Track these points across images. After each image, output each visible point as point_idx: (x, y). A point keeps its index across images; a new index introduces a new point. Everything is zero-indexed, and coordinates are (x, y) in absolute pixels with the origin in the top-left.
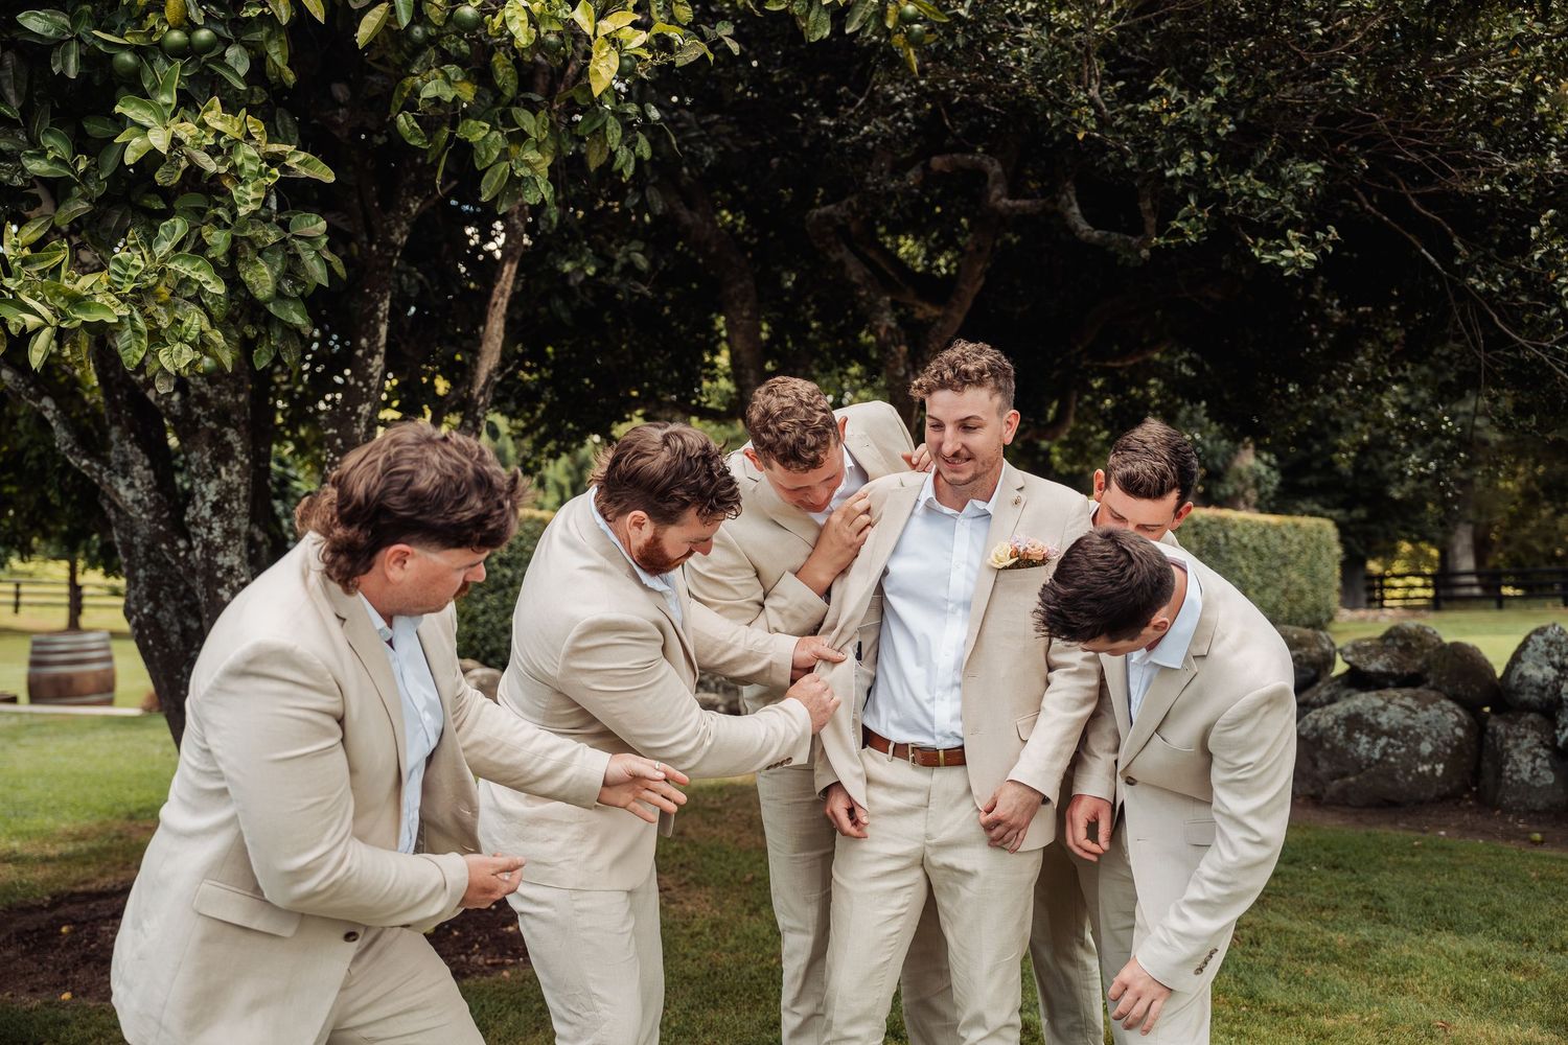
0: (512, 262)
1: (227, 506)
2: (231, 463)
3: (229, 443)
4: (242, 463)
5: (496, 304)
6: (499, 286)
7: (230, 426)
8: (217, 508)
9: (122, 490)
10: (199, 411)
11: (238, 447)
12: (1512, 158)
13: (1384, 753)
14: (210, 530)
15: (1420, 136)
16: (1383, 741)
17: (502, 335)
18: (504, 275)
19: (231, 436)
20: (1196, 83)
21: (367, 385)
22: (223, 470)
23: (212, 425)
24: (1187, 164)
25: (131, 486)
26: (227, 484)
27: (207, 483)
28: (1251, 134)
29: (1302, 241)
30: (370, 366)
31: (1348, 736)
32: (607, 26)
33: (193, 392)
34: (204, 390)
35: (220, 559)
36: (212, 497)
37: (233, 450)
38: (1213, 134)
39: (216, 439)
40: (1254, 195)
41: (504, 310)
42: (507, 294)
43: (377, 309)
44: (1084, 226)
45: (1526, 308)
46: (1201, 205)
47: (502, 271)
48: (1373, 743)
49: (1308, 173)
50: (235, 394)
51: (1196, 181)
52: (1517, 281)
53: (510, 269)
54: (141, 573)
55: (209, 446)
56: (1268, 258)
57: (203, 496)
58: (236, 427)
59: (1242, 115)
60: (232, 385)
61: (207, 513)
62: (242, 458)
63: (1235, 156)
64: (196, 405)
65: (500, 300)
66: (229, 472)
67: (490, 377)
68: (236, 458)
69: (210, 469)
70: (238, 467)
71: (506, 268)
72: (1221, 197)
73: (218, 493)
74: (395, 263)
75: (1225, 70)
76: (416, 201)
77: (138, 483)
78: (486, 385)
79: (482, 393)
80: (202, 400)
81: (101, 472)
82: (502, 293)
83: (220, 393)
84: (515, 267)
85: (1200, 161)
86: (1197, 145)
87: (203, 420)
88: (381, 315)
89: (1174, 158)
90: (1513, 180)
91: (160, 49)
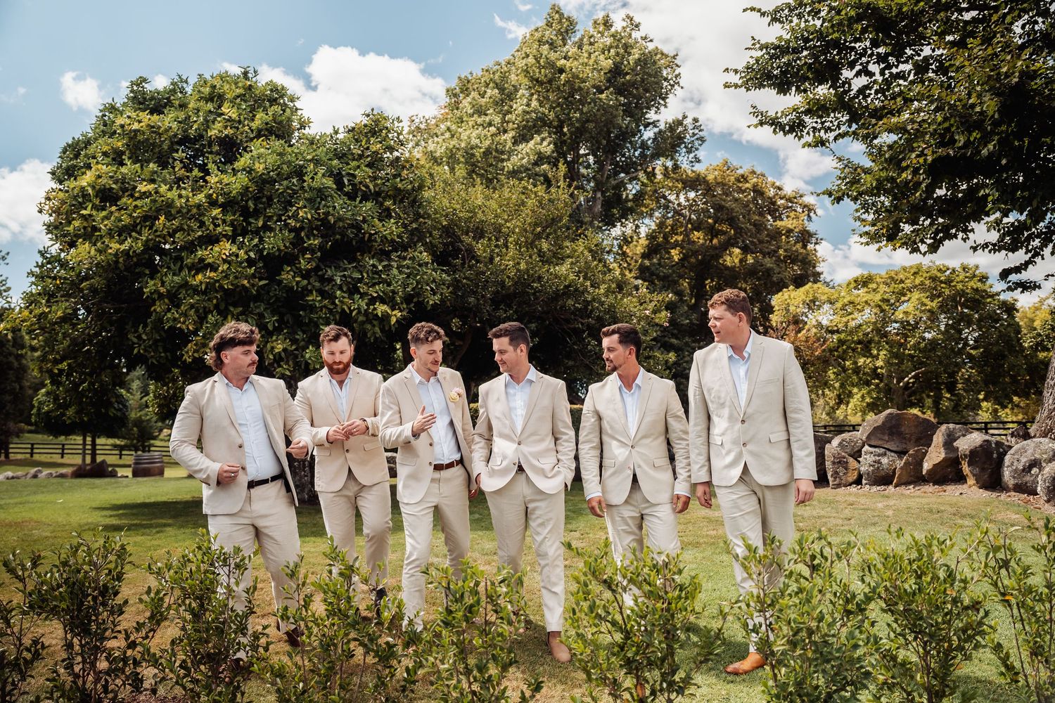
32: (394, 313)
91: (321, 318)
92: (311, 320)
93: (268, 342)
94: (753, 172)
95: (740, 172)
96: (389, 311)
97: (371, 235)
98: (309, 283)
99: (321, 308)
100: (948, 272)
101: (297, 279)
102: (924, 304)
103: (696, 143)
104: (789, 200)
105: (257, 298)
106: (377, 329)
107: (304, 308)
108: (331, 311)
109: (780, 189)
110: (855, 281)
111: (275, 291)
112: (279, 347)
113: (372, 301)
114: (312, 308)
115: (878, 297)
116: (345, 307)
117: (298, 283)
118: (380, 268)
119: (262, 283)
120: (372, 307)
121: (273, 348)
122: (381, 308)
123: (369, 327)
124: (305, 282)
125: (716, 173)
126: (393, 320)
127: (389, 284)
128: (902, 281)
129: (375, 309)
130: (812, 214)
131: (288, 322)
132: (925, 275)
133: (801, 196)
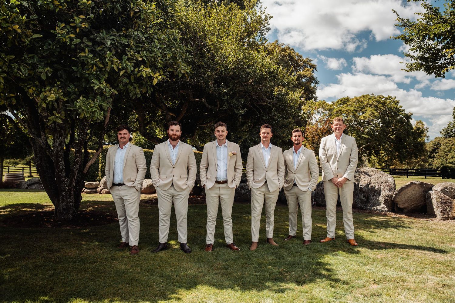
1: (61, 144)
3: (62, 133)
7: (62, 130)
8: (59, 144)
9: (40, 140)
12: (269, 100)
13: (246, 193)
14: (58, 148)
15: (257, 95)
16: (246, 191)
17: (109, 116)
19: (63, 132)
20: (227, 86)
21: (88, 124)
22: (61, 138)
23: (59, 129)
24: (226, 98)
25: (42, 140)
27: (58, 140)
28: (234, 94)
29: (242, 110)
31: (241, 190)
32: (156, 75)
35: (59, 153)
38: (229, 94)
39: (60, 132)
40: (235, 103)
41: (110, 112)
44: (207, 105)
45: (271, 122)
46: (227, 104)
48: (244, 191)
49: (243, 100)
51: (227, 100)
52: (270, 118)
54: (38, 155)
56: (237, 112)
57: (57, 142)
59: (233, 91)
61: (57, 145)
63: (232, 97)
64: (57, 126)
68: (63, 135)
70: (63, 137)
72: (230, 103)
73: (60, 141)
75: (231, 84)
77: (43, 139)
79: (106, 126)
81: (36, 137)
82: (110, 109)
85: (227, 97)
86: (227, 95)
89: (224, 97)
90: (270, 103)
91: (92, 74)
92: (82, 74)
93: (41, 92)
94: (289, 48)
95: (283, 47)
96: (152, 74)
97: (135, 13)
98: (82, 42)
99: (92, 65)
100: (384, 99)
101: (72, 36)
102: (373, 113)
103: (265, 31)
104: (304, 62)
105: (32, 50)
106: (138, 91)
107: (75, 64)
108: (101, 70)
109: (301, 57)
110: (341, 101)
111: (50, 45)
112: (52, 97)
113: (137, 64)
114: (84, 64)
115: (352, 109)
116: (114, 66)
117: (71, 40)
118: (144, 39)
119: (35, 36)
120: (137, 69)
121: (46, 97)
122: (146, 71)
123: (131, 87)
124: (78, 41)
125: (272, 47)
126: (155, 82)
127: (151, 52)
128: (362, 102)
129: (139, 71)
130: (314, 70)
131: (61, 77)
132: (374, 100)
133: (310, 61)
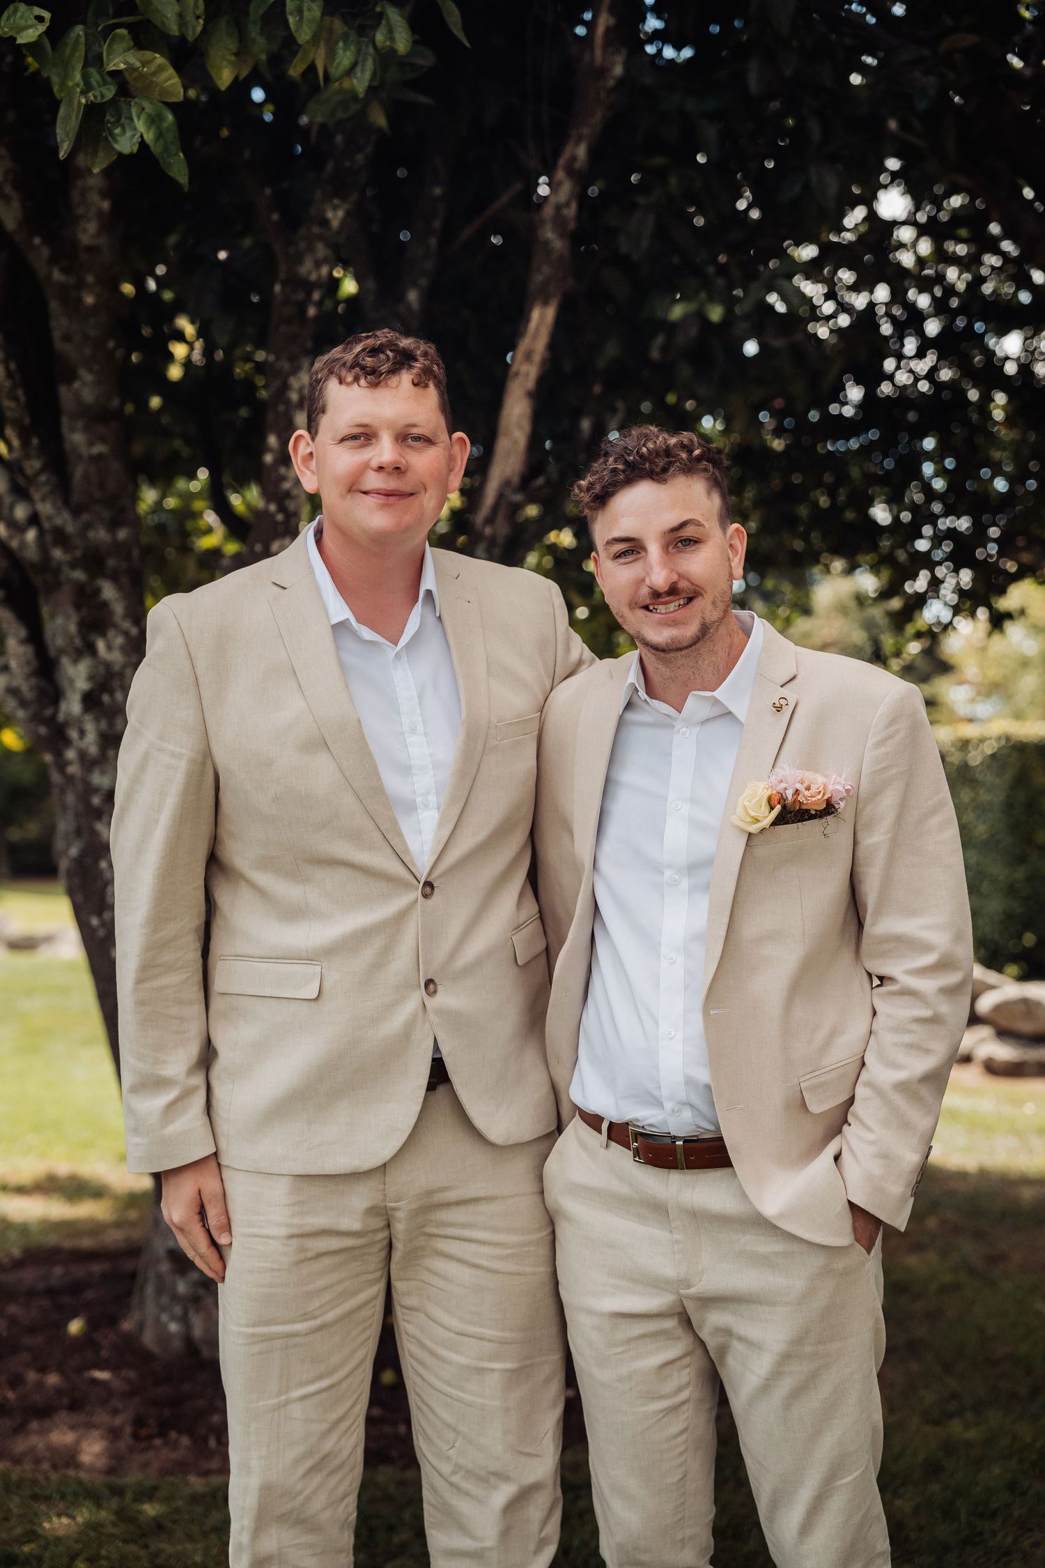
0: (546, 303)
1: (106, 698)
2: (111, 633)
3: (105, 605)
4: (126, 634)
5: (517, 374)
6: (524, 344)
7: (104, 575)
8: (90, 701)
10: (57, 553)
11: (119, 609)
17: (527, 426)
18: (533, 324)
19: (109, 592)
22: (101, 645)
23: (79, 575)
26: (108, 665)
27: (75, 662)
30: (284, 478)
33: (46, 525)
34: (58, 521)
36: (82, 684)
37: (110, 613)
39: (86, 599)
41: (530, 383)
42: (537, 358)
43: (285, 387)
47: (527, 320)
50: (113, 525)
53: (542, 317)
55: (78, 607)
58: (114, 578)
60: (107, 514)
62: (126, 625)
65: (524, 368)
66: (109, 648)
67: (501, 496)
68: (115, 626)
69: (78, 642)
70: (119, 641)
71: (536, 314)
73: (91, 678)
74: (312, 312)
76: (335, 208)
77: (13, 664)
78: (495, 508)
79: (490, 520)
80: (60, 537)
82: (528, 356)
83: (88, 526)
84: (550, 313)
87: (65, 569)
88: (294, 397)
